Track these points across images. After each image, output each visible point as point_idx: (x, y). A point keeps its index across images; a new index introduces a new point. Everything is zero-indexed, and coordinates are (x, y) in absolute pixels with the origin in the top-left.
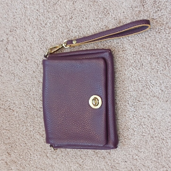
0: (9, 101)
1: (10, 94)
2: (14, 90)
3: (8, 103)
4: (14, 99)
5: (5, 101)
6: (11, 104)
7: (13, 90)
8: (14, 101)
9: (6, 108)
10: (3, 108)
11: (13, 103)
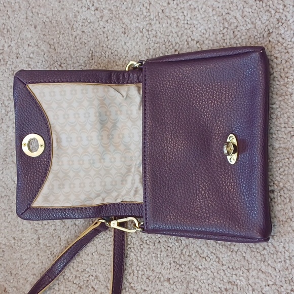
0: (88, 272)
1: (90, 259)
2: (96, 253)
3: (85, 275)
4: (97, 269)
5: (80, 271)
6: (91, 277)
7: (94, 252)
8: (97, 273)
9: (82, 284)
10: (77, 283)
11: (94, 275)
